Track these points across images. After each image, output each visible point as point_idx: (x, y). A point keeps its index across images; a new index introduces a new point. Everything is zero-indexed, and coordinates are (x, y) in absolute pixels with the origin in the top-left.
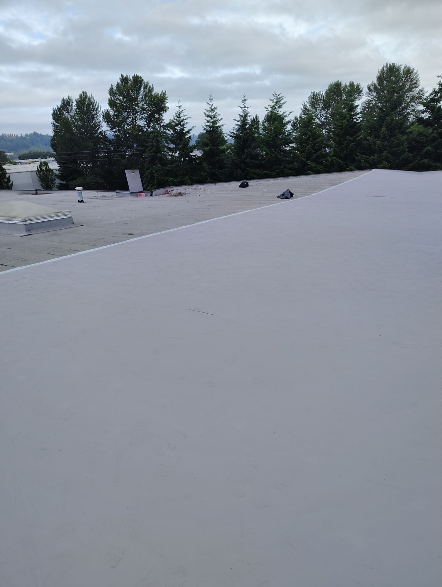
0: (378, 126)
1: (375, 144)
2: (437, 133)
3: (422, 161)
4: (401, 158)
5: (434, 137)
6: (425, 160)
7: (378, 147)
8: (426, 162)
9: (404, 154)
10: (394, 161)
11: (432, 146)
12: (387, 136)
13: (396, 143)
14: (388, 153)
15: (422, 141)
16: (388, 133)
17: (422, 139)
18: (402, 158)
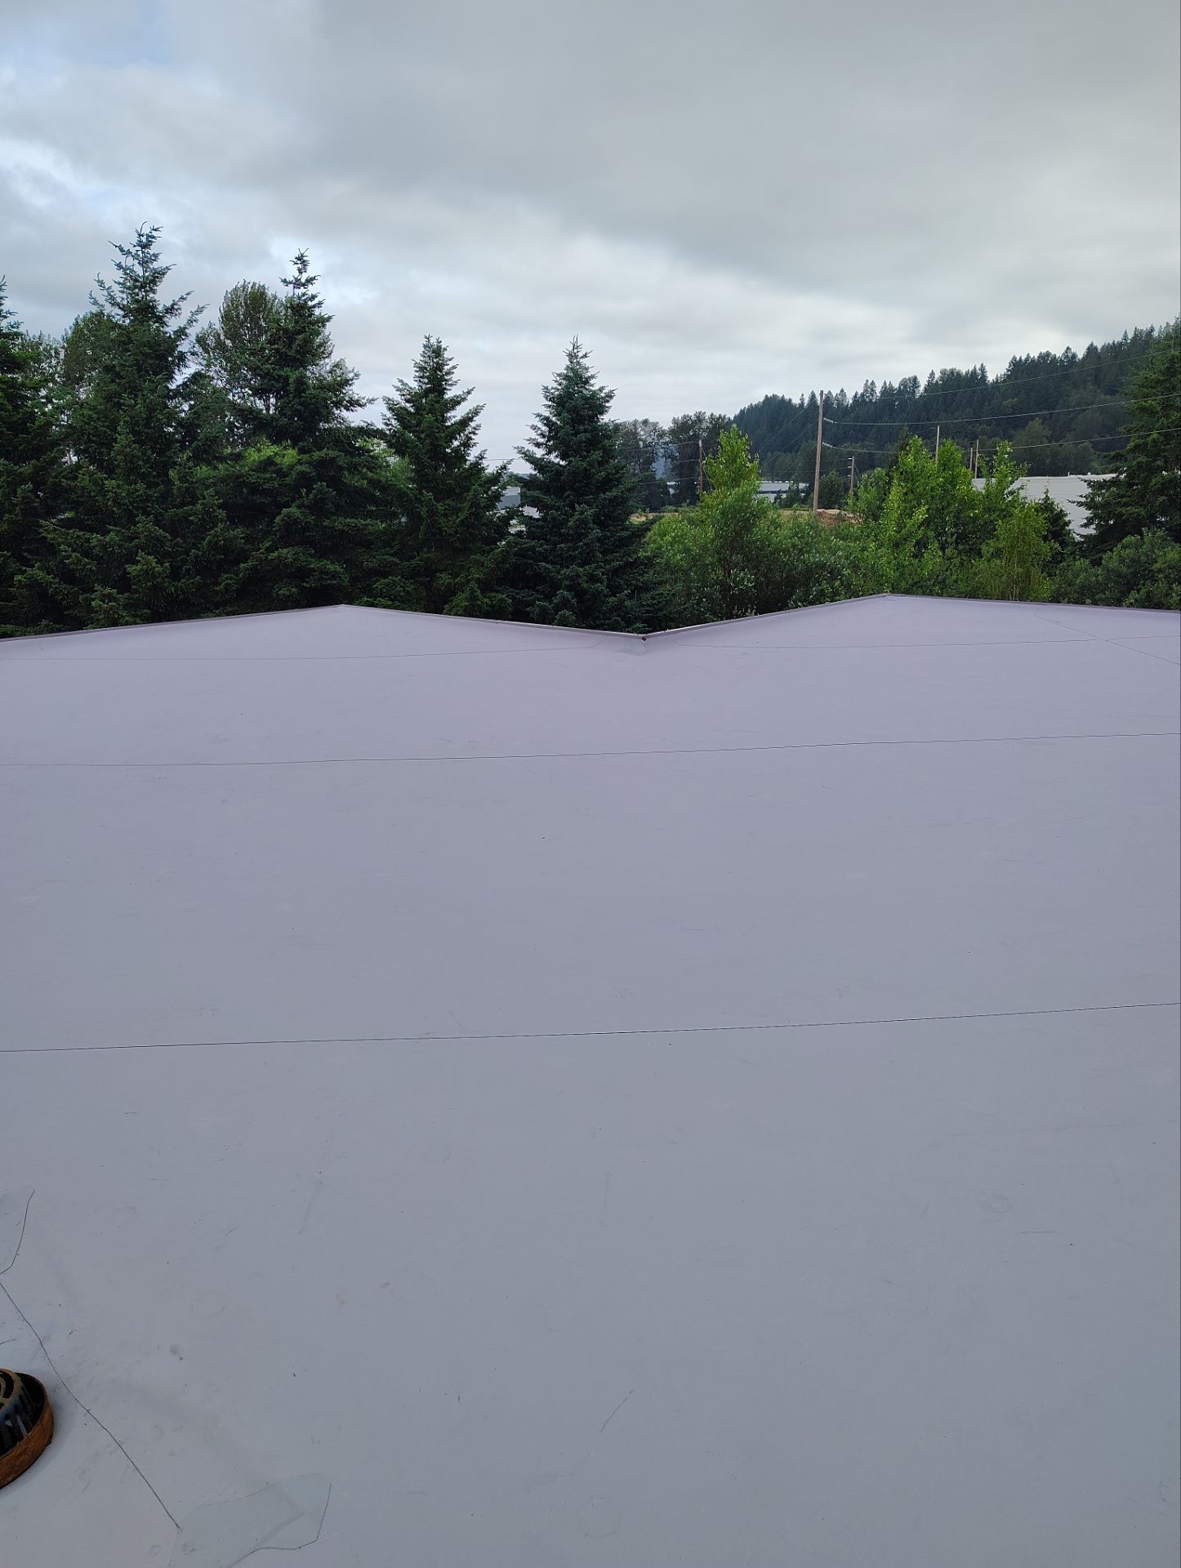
0: (107, 427)
1: (103, 491)
2: (310, 463)
3: (276, 554)
4: (205, 543)
5: (303, 474)
6: (285, 551)
7: (116, 502)
8: (289, 556)
9: (212, 529)
10: (187, 553)
11: (304, 506)
12: (141, 463)
13: (179, 488)
14: (157, 523)
15: (266, 486)
16: (144, 454)
17: (269, 480)
18: (210, 542)
